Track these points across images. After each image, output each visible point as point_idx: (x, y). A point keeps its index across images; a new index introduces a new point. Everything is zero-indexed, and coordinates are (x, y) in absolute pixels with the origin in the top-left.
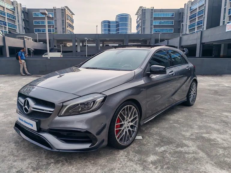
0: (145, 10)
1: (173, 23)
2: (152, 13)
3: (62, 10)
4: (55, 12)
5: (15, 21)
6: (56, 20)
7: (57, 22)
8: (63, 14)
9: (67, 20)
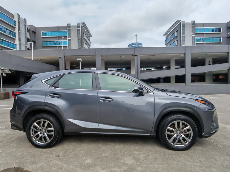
0: (184, 24)
1: (220, 40)
2: (193, 27)
3: (78, 27)
4: (69, 30)
5: (15, 39)
6: (70, 40)
7: (72, 41)
8: (79, 32)
9: (84, 40)
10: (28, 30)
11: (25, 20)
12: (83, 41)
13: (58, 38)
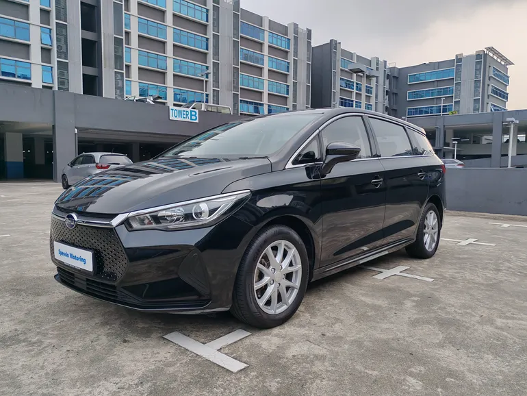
3: (478, 56)
4: (459, 66)
5: (371, 97)
6: (458, 84)
7: (462, 87)
8: (478, 68)
9: (489, 80)
10: (388, 77)
11: (385, 62)
12: (487, 82)
13: (436, 84)
